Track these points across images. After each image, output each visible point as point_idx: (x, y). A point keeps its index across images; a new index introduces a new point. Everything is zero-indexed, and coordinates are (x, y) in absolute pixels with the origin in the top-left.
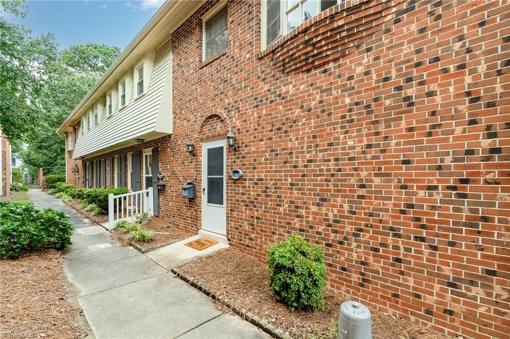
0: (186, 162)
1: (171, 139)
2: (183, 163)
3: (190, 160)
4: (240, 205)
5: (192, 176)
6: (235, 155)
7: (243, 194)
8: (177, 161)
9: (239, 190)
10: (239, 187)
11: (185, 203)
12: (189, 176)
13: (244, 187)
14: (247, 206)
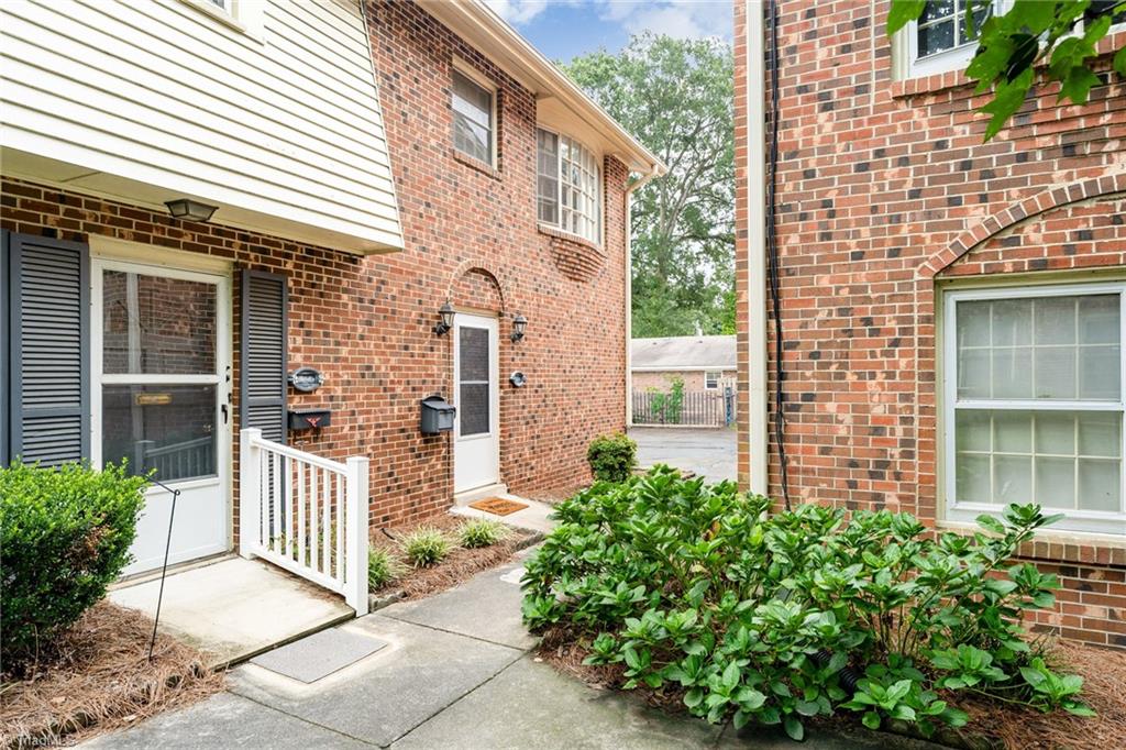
0: (417, 345)
1: (356, 270)
2: (406, 348)
3: (427, 344)
4: (519, 424)
5: (433, 382)
6: (513, 348)
7: (524, 407)
8: (384, 339)
9: (518, 403)
10: (518, 397)
11: (413, 450)
12: (424, 382)
13: (525, 397)
14: (527, 423)
